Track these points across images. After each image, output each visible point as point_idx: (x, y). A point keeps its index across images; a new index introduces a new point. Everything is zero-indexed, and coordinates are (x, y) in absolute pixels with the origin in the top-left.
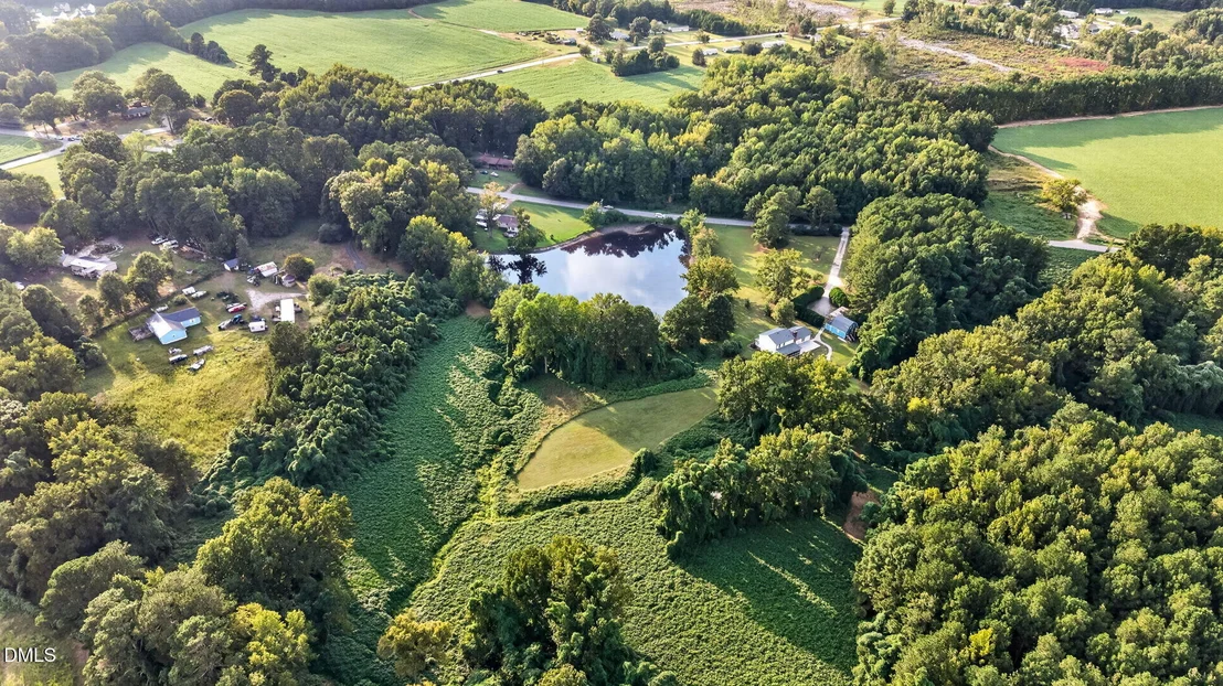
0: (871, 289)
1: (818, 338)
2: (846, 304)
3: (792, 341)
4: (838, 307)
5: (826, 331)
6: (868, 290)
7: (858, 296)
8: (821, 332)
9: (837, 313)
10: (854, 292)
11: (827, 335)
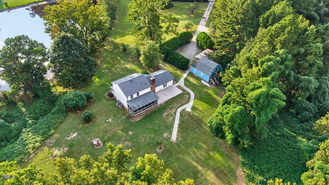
0: (237, 27)
1: (181, 83)
2: (211, 46)
3: (149, 90)
4: (203, 50)
5: (191, 74)
6: (233, 29)
7: (222, 36)
8: (185, 75)
9: (201, 55)
10: (218, 33)
11: (191, 80)
